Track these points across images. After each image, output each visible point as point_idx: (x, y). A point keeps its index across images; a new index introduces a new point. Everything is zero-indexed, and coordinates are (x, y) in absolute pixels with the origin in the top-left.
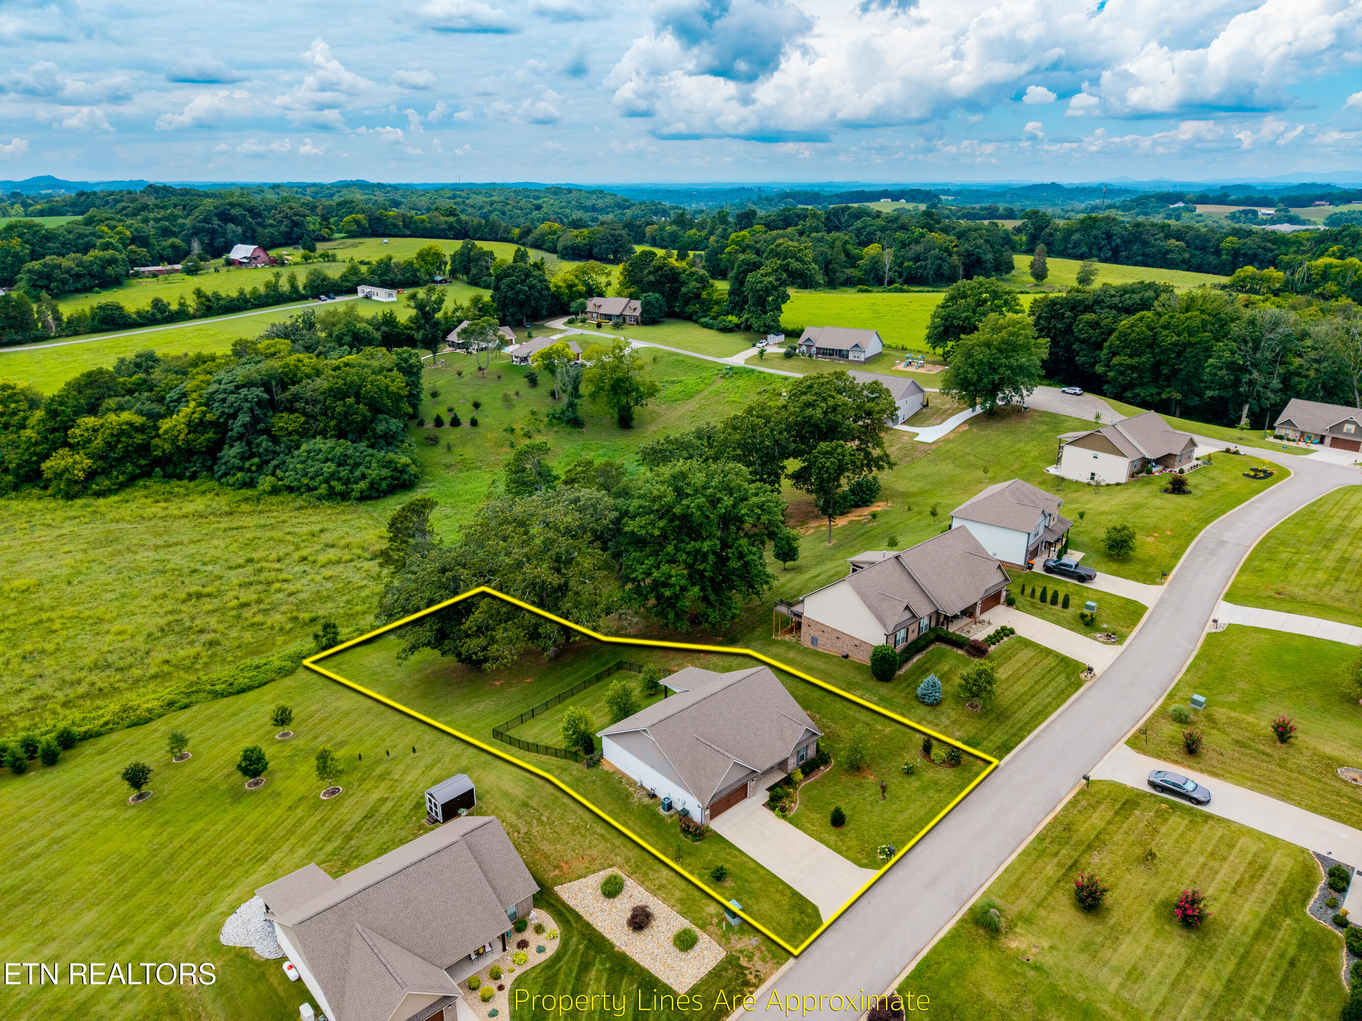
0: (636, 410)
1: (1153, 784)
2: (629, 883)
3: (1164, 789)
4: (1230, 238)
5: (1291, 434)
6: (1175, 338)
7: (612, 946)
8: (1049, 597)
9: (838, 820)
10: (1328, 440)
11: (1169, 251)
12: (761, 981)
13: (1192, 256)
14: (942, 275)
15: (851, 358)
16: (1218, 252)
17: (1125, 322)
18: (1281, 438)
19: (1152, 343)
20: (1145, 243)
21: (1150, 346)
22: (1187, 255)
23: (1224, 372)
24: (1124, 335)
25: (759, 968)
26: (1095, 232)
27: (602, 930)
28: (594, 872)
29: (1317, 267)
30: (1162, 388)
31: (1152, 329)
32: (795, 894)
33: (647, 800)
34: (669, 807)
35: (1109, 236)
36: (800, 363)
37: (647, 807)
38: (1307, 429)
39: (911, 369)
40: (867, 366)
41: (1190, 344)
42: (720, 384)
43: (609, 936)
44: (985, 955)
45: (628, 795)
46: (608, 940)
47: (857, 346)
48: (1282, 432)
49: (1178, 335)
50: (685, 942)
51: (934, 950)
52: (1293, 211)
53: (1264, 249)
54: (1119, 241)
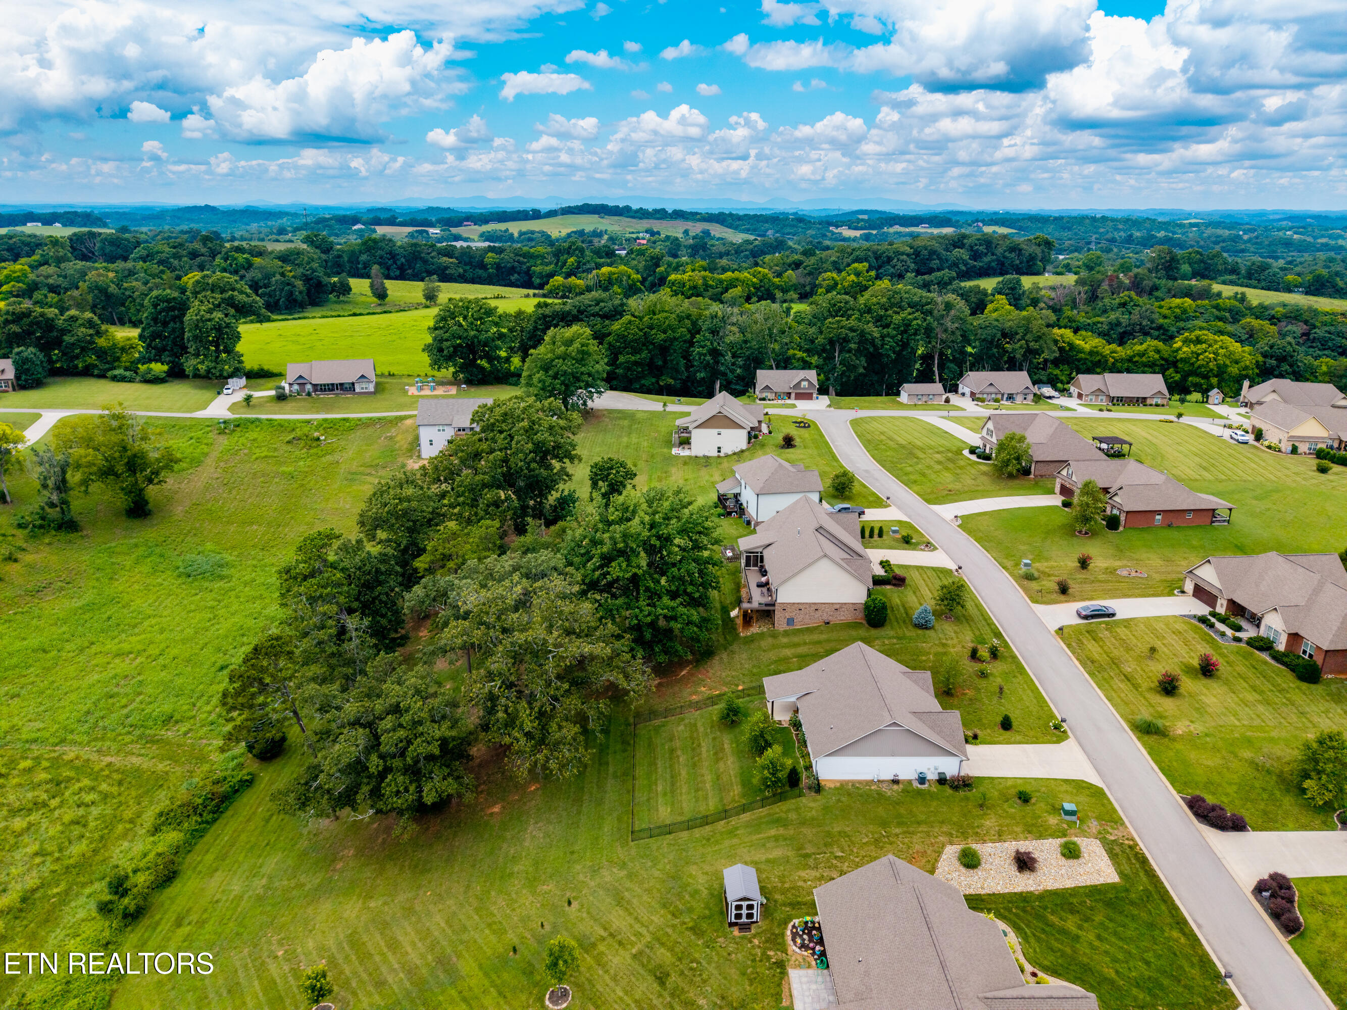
0: (152, 491)
1: (1086, 617)
2: (975, 846)
3: (1093, 617)
4: (490, 254)
5: (770, 395)
6: (663, 336)
7: (1031, 893)
8: (867, 534)
9: (1006, 724)
10: (793, 396)
11: (446, 268)
12: (1133, 840)
13: (465, 271)
14: (295, 301)
15: (357, 390)
16: (483, 266)
17: (616, 326)
18: (764, 399)
19: (646, 341)
20: (425, 262)
21: (644, 345)
22: (461, 270)
23: (708, 358)
24: (621, 337)
25: (1120, 834)
26: (379, 252)
27: (1007, 891)
28: (937, 861)
29: (603, 274)
30: (658, 377)
31: (641, 330)
32: (1066, 781)
33: (895, 787)
34: (922, 780)
35: (393, 256)
36: (302, 404)
37: (903, 791)
38: (779, 390)
39: (423, 393)
40: (378, 396)
41: (675, 339)
42: (224, 442)
43: (1018, 889)
44: (1178, 746)
45: (880, 794)
46: (1021, 893)
47: (363, 376)
48: (764, 395)
49: (665, 332)
50: (1071, 852)
51: (1156, 762)
52: (454, 230)
53: (518, 262)
54: (403, 260)
